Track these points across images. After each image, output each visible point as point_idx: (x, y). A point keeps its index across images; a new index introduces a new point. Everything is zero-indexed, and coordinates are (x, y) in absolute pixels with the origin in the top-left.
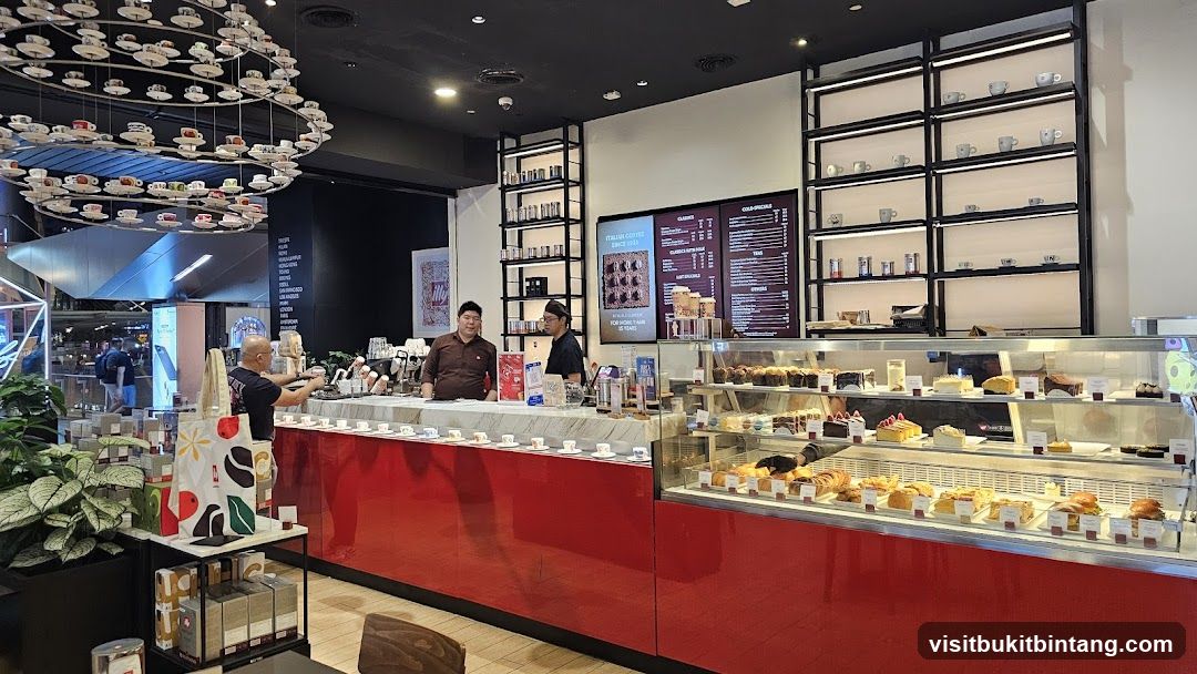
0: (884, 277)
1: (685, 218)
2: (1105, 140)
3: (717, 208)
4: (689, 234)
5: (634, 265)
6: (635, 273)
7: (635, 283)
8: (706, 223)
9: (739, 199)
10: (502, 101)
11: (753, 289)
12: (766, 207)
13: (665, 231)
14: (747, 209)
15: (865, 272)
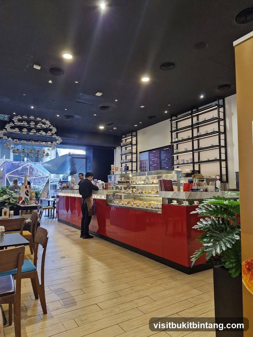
0: (186, 164)
1: (154, 152)
2: (229, 130)
3: (159, 149)
4: (155, 155)
5: (145, 163)
6: (146, 165)
7: (145, 167)
8: (158, 153)
9: (163, 147)
10: (114, 128)
11: (166, 168)
12: (168, 148)
13: (151, 155)
14: (164, 149)
15: (183, 163)
